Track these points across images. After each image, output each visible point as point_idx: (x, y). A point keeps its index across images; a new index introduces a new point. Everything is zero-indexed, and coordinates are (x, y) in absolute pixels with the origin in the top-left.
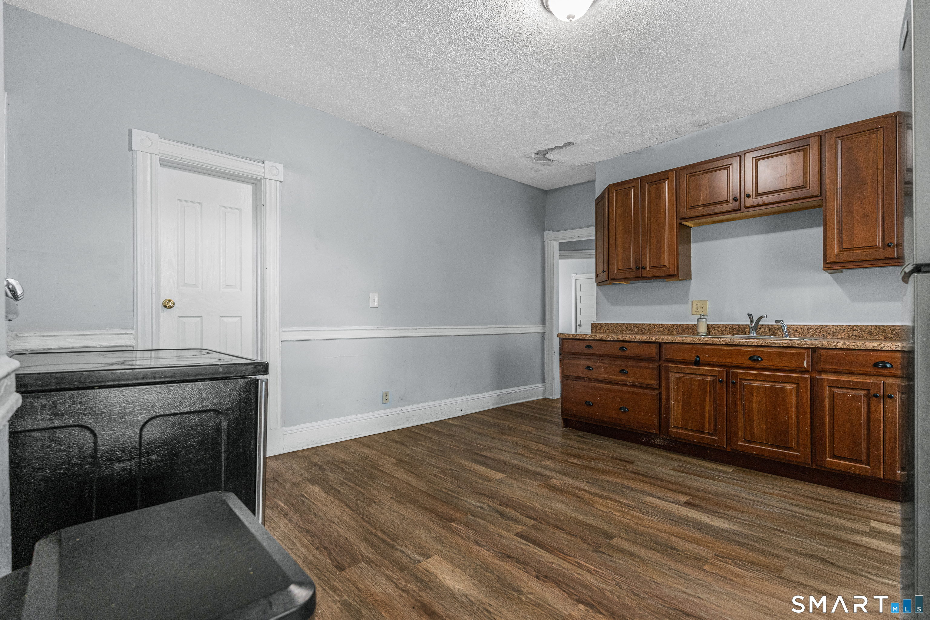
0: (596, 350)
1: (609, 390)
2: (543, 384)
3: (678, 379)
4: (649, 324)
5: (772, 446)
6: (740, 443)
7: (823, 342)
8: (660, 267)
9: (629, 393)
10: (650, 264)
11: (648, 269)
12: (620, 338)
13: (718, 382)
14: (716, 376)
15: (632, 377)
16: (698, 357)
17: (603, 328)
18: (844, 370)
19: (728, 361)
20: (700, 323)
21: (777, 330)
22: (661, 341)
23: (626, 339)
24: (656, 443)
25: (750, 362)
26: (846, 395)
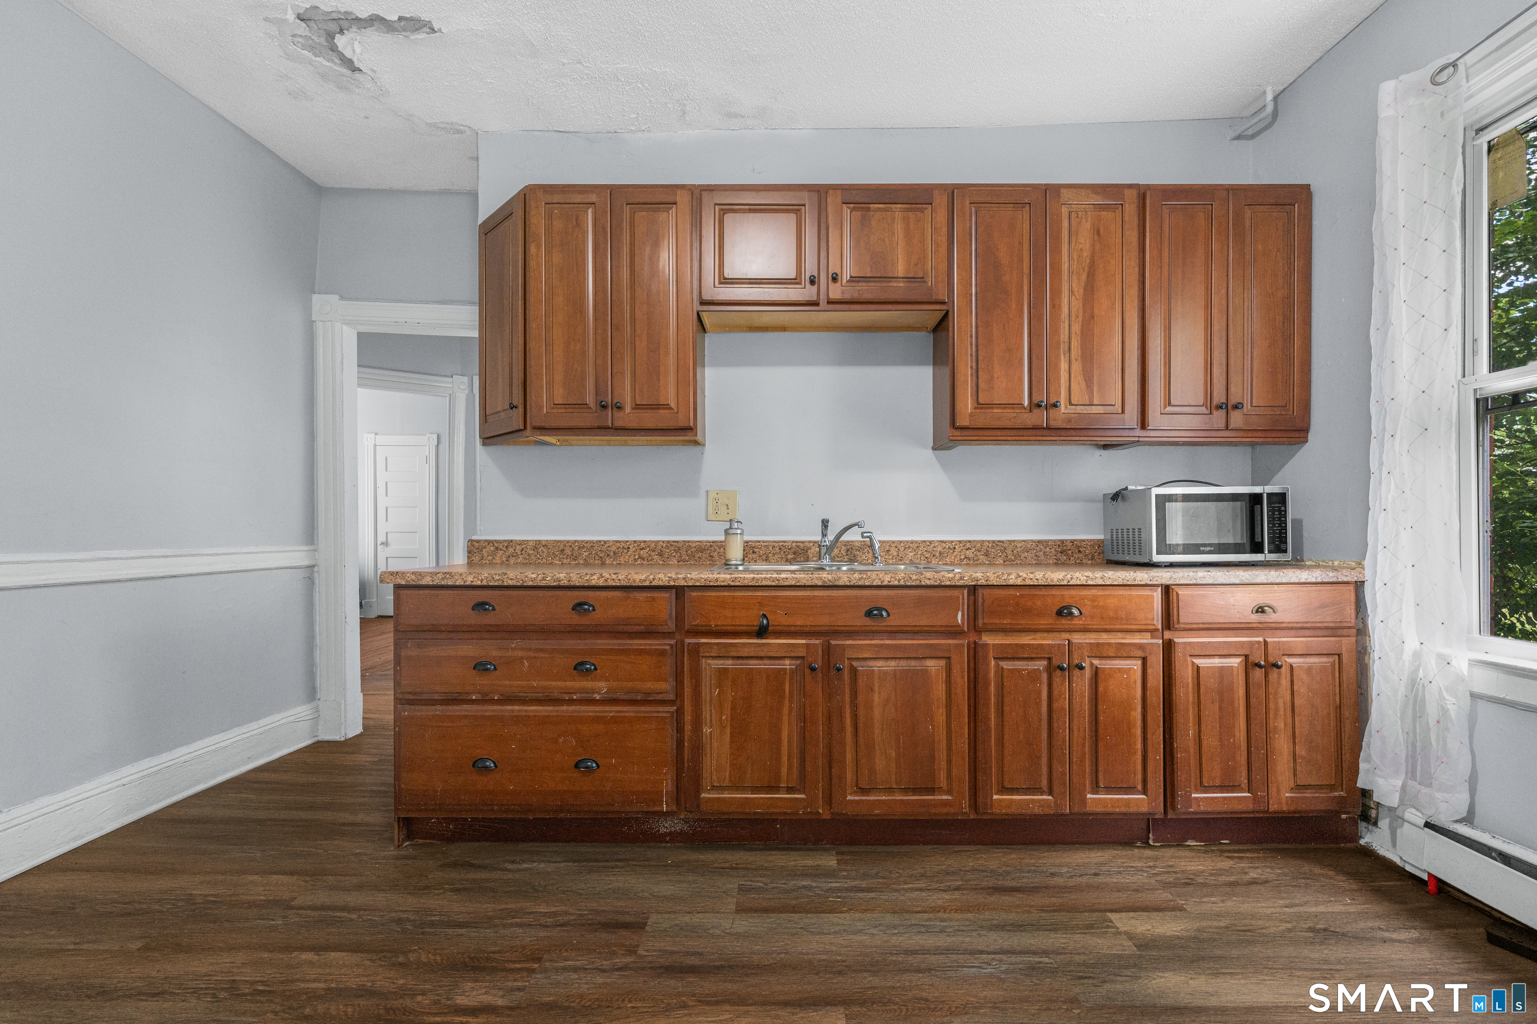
0: (505, 614)
1: (544, 721)
2: (311, 705)
3: (723, 672)
4: (617, 542)
5: (906, 791)
6: (849, 798)
7: (988, 574)
8: (656, 407)
9: (597, 720)
10: (634, 398)
11: (628, 409)
12: (576, 581)
13: (807, 671)
14: (803, 657)
15: (607, 680)
16: (764, 616)
17: (501, 552)
18: (1018, 624)
19: (824, 621)
20: (732, 538)
21: (859, 551)
22: (683, 583)
23: (593, 583)
24: (663, 830)
25: (868, 621)
26: (1019, 671)
